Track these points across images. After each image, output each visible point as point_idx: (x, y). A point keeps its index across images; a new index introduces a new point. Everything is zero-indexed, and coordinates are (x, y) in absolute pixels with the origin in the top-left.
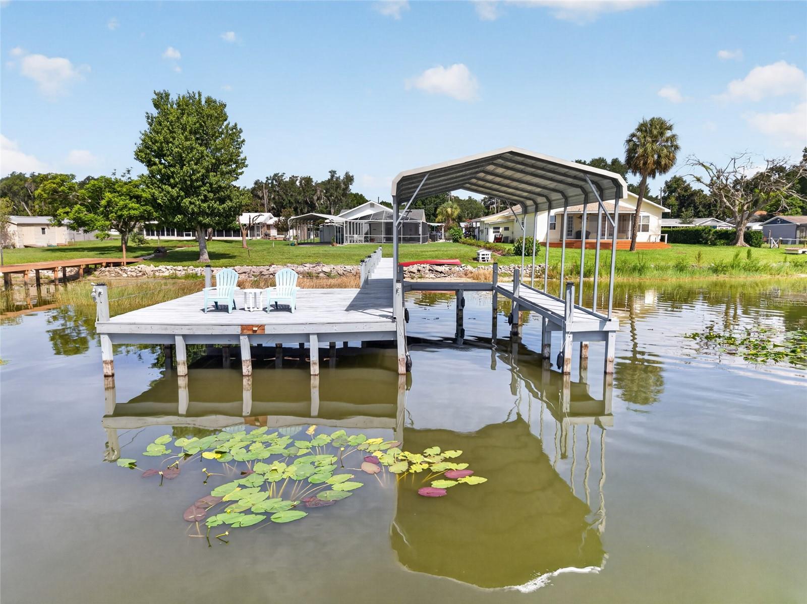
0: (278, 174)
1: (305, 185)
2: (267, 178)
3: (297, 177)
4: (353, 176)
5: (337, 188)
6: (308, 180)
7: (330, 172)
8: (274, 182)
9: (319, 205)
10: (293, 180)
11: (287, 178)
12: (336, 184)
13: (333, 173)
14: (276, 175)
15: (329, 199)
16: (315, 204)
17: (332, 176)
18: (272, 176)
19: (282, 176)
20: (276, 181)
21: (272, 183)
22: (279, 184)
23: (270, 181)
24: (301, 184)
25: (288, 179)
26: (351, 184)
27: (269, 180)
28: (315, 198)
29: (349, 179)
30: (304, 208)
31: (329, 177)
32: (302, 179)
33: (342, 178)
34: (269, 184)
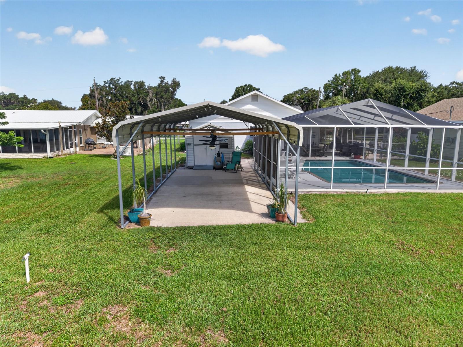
0: (115, 78)
1: (139, 88)
2: (105, 82)
3: (132, 81)
4: (179, 82)
5: (166, 91)
6: (141, 84)
7: (160, 78)
8: (111, 85)
9: (151, 105)
10: (128, 84)
11: (122, 81)
12: (166, 88)
13: (162, 78)
14: (112, 79)
15: (159, 101)
16: (147, 105)
17: (162, 82)
18: (109, 79)
19: (118, 80)
20: (113, 85)
21: (109, 86)
22: (116, 87)
23: (107, 85)
24: (135, 88)
25: (124, 83)
26: (178, 89)
27: (106, 83)
28: (148, 99)
29: (176, 85)
30: (138, 108)
31: (159, 82)
32: (136, 83)
33: (170, 83)
34: (106, 87)
